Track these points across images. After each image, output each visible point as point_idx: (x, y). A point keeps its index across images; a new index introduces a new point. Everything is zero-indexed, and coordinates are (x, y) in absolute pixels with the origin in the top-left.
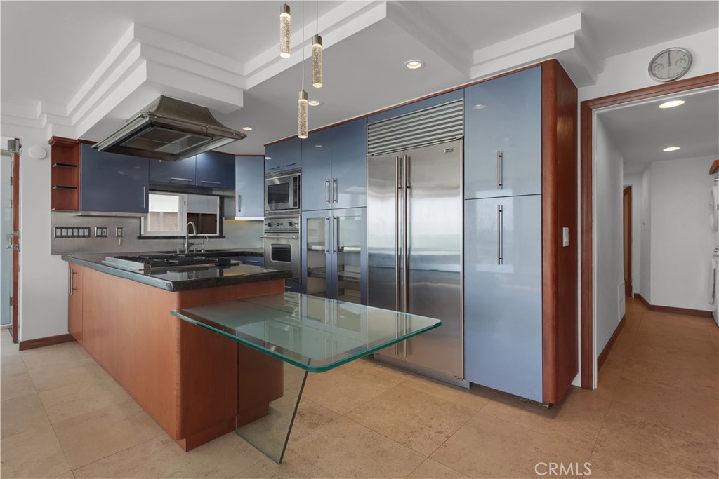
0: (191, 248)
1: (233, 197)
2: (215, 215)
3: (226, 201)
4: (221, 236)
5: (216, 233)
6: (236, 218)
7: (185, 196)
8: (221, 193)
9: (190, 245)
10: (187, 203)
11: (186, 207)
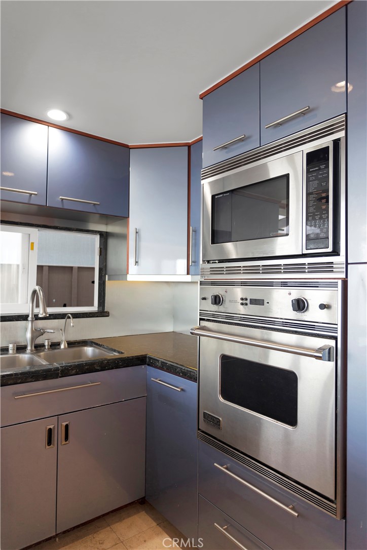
0: (39, 341)
1: (124, 237)
2: (93, 269)
3: (111, 243)
4: (102, 313)
5: (92, 305)
6: (130, 278)
7: (34, 231)
8: (103, 228)
9: (37, 333)
10: (36, 246)
11: (34, 254)
